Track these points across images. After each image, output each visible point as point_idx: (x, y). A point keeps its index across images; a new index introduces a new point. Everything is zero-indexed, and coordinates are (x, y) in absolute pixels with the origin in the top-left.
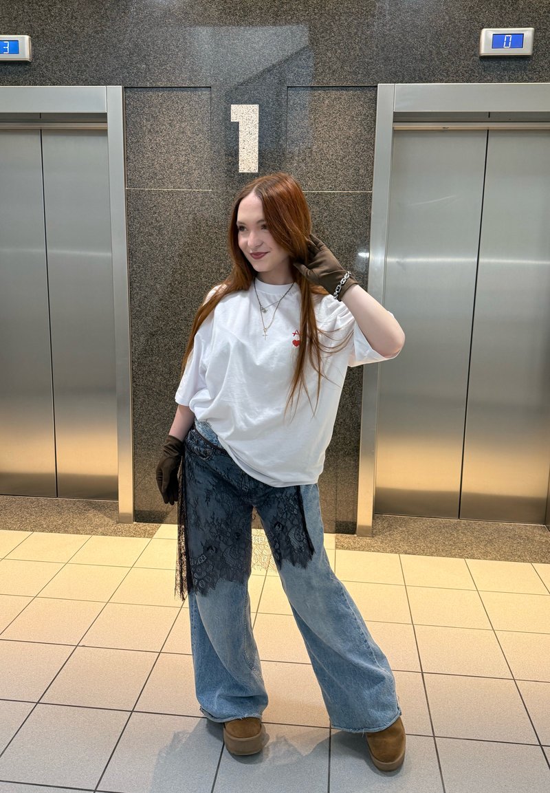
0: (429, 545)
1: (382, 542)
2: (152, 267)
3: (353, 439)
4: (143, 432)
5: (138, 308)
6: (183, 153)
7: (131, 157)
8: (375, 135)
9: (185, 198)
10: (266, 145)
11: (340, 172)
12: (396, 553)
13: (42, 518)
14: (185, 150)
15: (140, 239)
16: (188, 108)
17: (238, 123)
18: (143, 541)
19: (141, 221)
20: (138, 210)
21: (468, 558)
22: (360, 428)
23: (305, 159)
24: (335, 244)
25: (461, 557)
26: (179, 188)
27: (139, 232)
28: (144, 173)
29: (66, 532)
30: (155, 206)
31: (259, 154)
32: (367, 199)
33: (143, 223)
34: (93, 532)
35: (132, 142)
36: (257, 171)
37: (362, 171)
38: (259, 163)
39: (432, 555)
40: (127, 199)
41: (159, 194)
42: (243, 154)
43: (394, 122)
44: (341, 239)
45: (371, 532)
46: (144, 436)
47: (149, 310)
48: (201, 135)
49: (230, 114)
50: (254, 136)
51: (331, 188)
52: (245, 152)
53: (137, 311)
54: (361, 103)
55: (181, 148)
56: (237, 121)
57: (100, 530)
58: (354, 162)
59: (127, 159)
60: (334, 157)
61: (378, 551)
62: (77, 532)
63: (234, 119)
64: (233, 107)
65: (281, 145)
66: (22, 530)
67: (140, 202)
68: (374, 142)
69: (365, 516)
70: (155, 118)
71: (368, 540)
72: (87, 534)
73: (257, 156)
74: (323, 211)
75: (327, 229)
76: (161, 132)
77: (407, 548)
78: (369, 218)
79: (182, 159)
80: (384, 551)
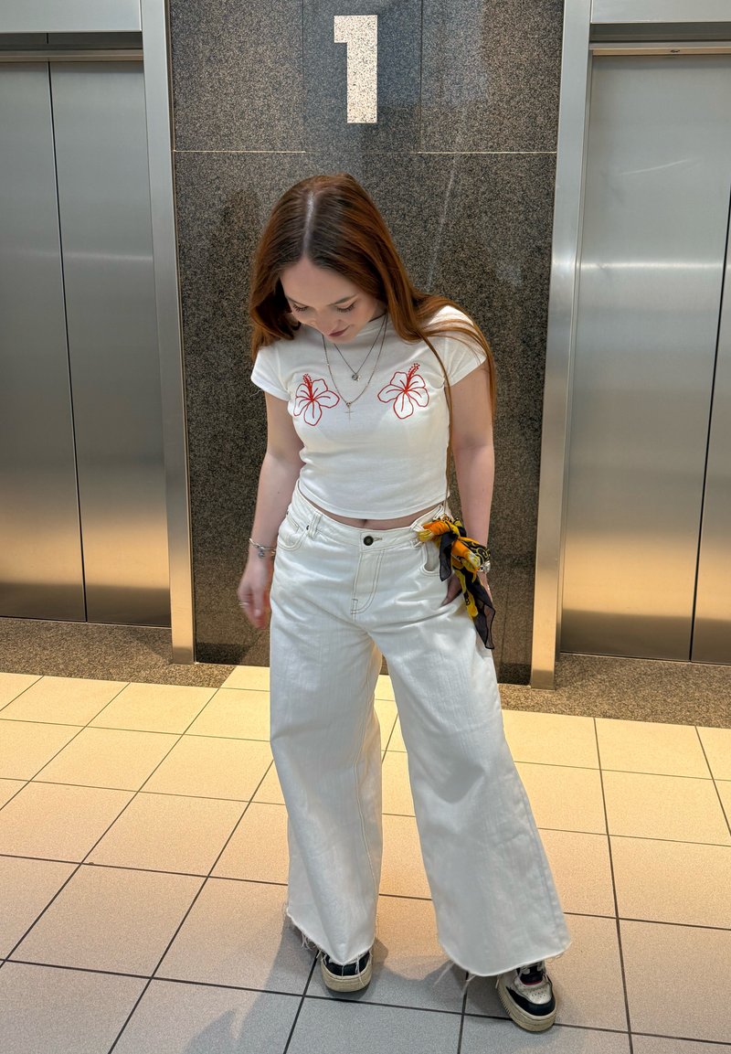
0: (642, 703)
1: (569, 698)
2: (215, 274)
3: (525, 540)
4: (207, 526)
5: (195, 338)
6: (261, 93)
7: (181, 101)
8: (560, 61)
9: (264, 165)
10: (389, 79)
11: (505, 121)
12: (590, 716)
13: (60, 654)
14: (263, 90)
15: (196, 229)
16: (268, 22)
17: (345, 44)
18: (208, 692)
19: (198, 202)
20: (192, 184)
21: (700, 725)
22: (536, 524)
23: (451, 101)
24: (498, 237)
25: (690, 723)
26: (255, 149)
27: (194, 220)
28: (200, 127)
29: (92, 676)
30: (218, 177)
31: (378, 94)
32: (548, 165)
33: (200, 205)
34: (132, 677)
35: (183, 78)
36: (375, 121)
37: (540, 120)
38: (379, 108)
39: (645, 720)
40: (175, 167)
41: (225, 158)
42: (353, 95)
43: (591, 42)
44: (508, 229)
45: (554, 681)
46: (207, 534)
47: (212, 340)
48: (287, 65)
49: (333, 29)
50: (371, 66)
51: (491, 147)
52: (357, 91)
53: (194, 342)
54: (539, 10)
55: (258, 86)
56: (343, 41)
57: (143, 674)
58: (528, 105)
59: (173, 104)
60: (497, 98)
61: (563, 713)
62: (108, 677)
63: (339, 37)
64: (338, 19)
65: (413, 79)
66: (27, 672)
67: (195, 172)
68: (560, 73)
69: (543, 655)
70: (217, 39)
71: (547, 694)
72: (122, 680)
73: (376, 96)
74: (479, 184)
75: (486, 212)
76: (227, 61)
77: (606, 707)
78: (550, 195)
79: (259, 103)
80: (572, 712)
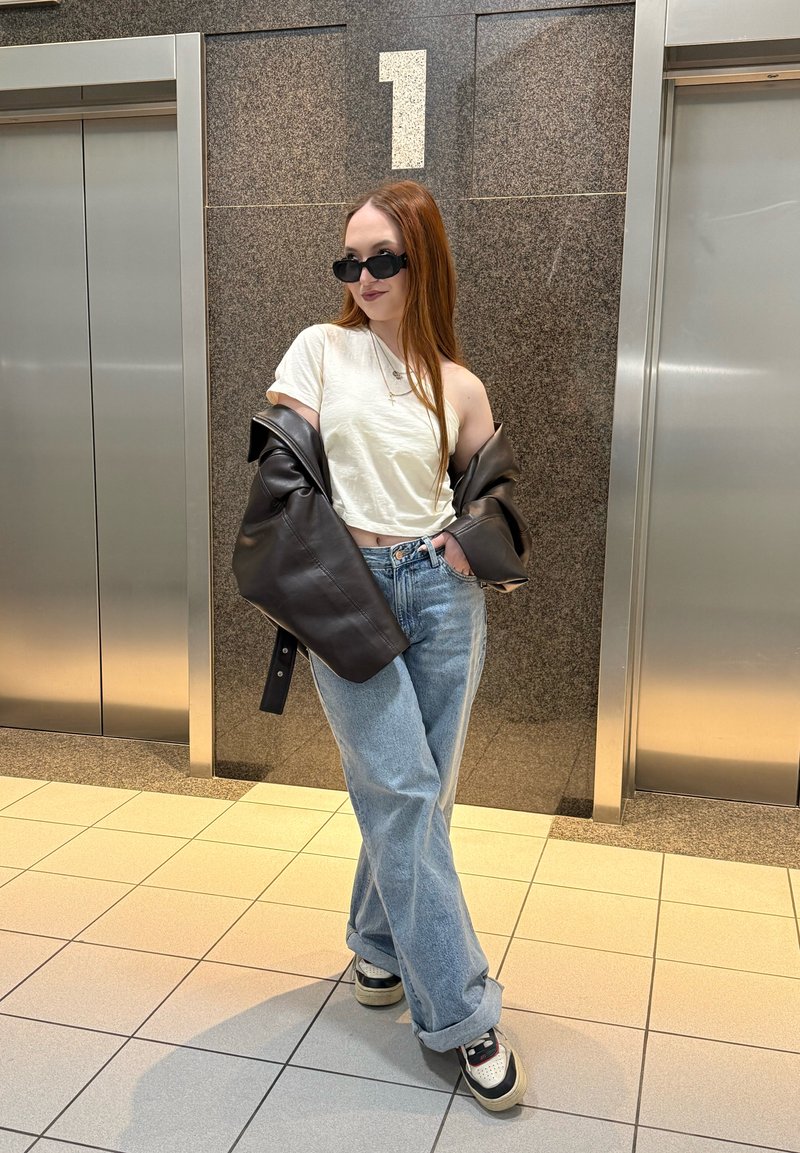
1: (637, 834)
3: (587, 645)
4: (230, 623)
5: (222, 412)
6: (300, 141)
7: (215, 153)
8: (630, 91)
9: (301, 219)
10: (439, 119)
11: (568, 160)
14: (302, 137)
15: (227, 292)
16: (309, 63)
17: (391, 83)
18: (222, 804)
19: (230, 262)
20: (225, 243)
22: (600, 626)
23: (507, 141)
24: (558, 290)
26: (292, 201)
27: (227, 282)
28: (235, 180)
29: (103, 784)
30: (252, 235)
31: (427, 135)
32: (615, 208)
33: (233, 265)
34: (145, 786)
35: (217, 128)
36: (422, 165)
37: (608, 157)
38: (427, 151)
40: (207, 225)
41: (258, 213)
42: (399, 138)
43: (665, 69)
44: (570, 281)
45: (621, 816)
46: (230, 631)
47: (241, 414)
48: (329, 109)
49: (378, 68)
50: (419, 106)
51: (552, 189)
52: (403, 133)
53: (222, 416)
54: (608, 35)
55: (296, 133)
56: (389, 80)
57: (157, 784)
58: (594, 141)
59: (207, 156)
60: (558, 135)
62: (121, 785)
63: (384, 76)
64: (383, 56)
65: (465, 118)
66: (35, 778)
67: (228, 229)
70: (255, 84)
72: (134, 789)
73: (423, 139)
74: (537, 231)
76: (264, 108)
78: (619, 241)
79: (297, 152)
